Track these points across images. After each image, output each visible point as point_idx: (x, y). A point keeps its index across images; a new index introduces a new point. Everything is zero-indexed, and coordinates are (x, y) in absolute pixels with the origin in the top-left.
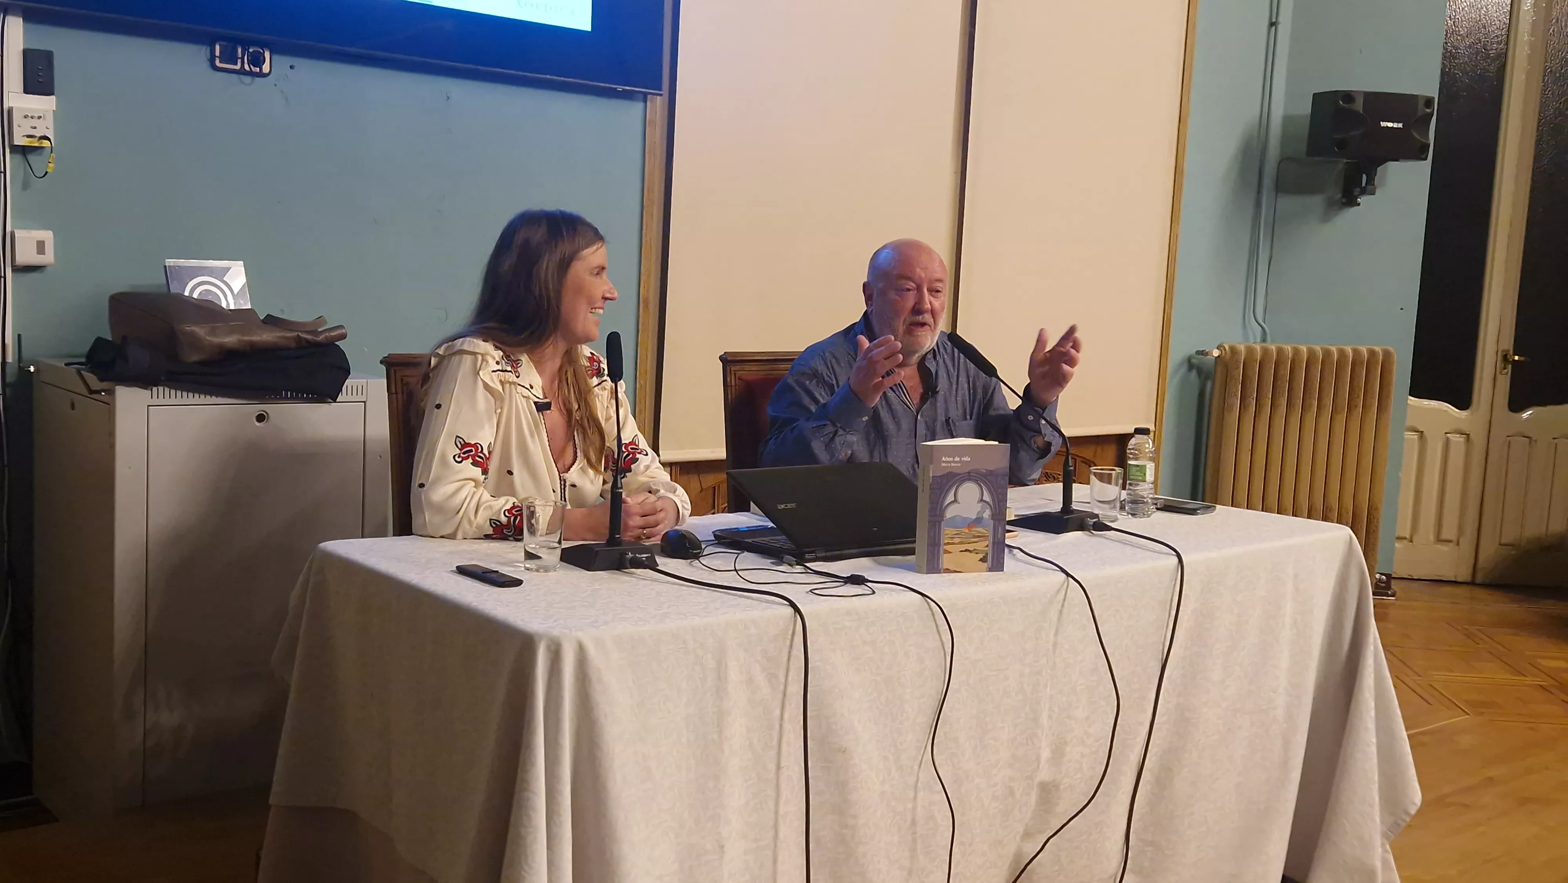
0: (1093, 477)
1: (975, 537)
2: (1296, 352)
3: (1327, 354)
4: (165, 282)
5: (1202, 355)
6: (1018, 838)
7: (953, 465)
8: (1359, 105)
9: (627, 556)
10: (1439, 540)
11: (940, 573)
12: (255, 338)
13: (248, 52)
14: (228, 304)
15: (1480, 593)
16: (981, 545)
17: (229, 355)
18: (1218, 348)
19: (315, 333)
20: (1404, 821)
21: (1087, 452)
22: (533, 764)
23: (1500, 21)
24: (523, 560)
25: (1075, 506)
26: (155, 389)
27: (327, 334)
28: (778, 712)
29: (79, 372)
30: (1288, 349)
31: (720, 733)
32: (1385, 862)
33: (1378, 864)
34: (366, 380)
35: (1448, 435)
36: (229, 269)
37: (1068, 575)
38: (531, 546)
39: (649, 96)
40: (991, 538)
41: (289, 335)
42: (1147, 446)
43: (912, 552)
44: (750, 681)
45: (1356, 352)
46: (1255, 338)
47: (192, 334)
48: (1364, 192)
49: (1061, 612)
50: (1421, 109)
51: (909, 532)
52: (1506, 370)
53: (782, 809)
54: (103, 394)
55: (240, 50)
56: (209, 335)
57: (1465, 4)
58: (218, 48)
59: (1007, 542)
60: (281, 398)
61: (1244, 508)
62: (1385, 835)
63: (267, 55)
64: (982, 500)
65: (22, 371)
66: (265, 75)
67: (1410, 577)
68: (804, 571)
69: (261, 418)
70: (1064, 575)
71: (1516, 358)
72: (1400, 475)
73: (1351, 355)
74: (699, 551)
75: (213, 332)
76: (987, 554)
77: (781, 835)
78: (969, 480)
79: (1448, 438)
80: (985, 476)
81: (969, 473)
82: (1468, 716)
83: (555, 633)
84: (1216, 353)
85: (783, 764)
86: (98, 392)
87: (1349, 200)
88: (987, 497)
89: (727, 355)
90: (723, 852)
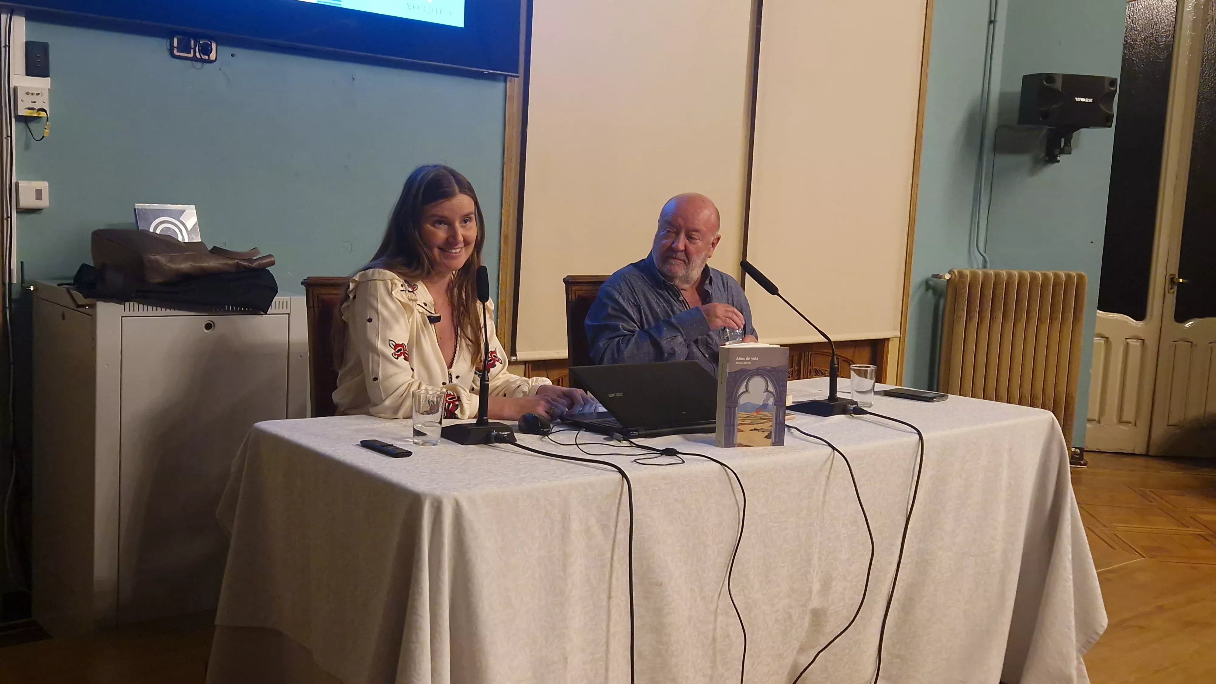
1: (761, 419)
2: (1010, 276)
3: (1034, 277)
4: (134, 221)
5: (937, 278)
6: (795, 652)
7: (745, 363)
8: (1058, 85)
9: (493, 434)
10: (1121, 422)
11: (734, 447)
12: (205, 265)
13: (199, 43)
14: (183, 238)
15: (1153, 463)
16: (767, 426)
17: (185, 278)
18: (949, 273)
19: (250, 260)
20: (1094, 639)
21: (848, 353)
22: (420, 594)
23: (1168, 19)
24: (412, 436)
25: (839, 395)
26: (127, 304)
27: (260, 262)
28: (609, 555)
29: (68, 291)
30: (1004, 273)
31: (565, 570)
32: (1079, 670)
33: (1074, 673)
34: (290, 297)
35: (1128, 340)
36: (184, 211)
37: (834, 448)
39: (509, 78)
40: (774, 419)
41: (230, 262)
43: (713, 430)
44: (588, 530)
45: (1056, 276)
46: (978, 265)
47: (157, 261)
48: (1062, 152)
49: (828, 478)
50: (1108, 88)
51: (712, 416)
52: (1173, 290)
53: (612, 630)
54: (87, 307)
55: (192, 42)
56: (169, 263)
57: (1141, 6)
58: (175, 40)
59: (786, 423)
60: (225, 312)
61: (970, 397)
62: (1079, 651)
63: (214, 46)
64: (767, 391)
65: (25, 290)
66: (212, 61)
67: (1097, 451)
68: (630, 445)
69: (209, 326)
70: (831, 449)
71: (1181, 280)
72: (1091, 371)
73: (1052, 278)
74: (548, 429)
75: (171, 261)
76: (771, 432)
77: (612, 650)
78: (758, 374)
79: (1128, 343)
80: (769, 371)
81: (757, 369)
82: (1143, 558)
83: (438, 493)
84: (948, 276)
85: (613, 594)
86: (83, 306)
87: (1052, 159)
88: (771, 388)
89: (569, 277)
90: (567, 662)
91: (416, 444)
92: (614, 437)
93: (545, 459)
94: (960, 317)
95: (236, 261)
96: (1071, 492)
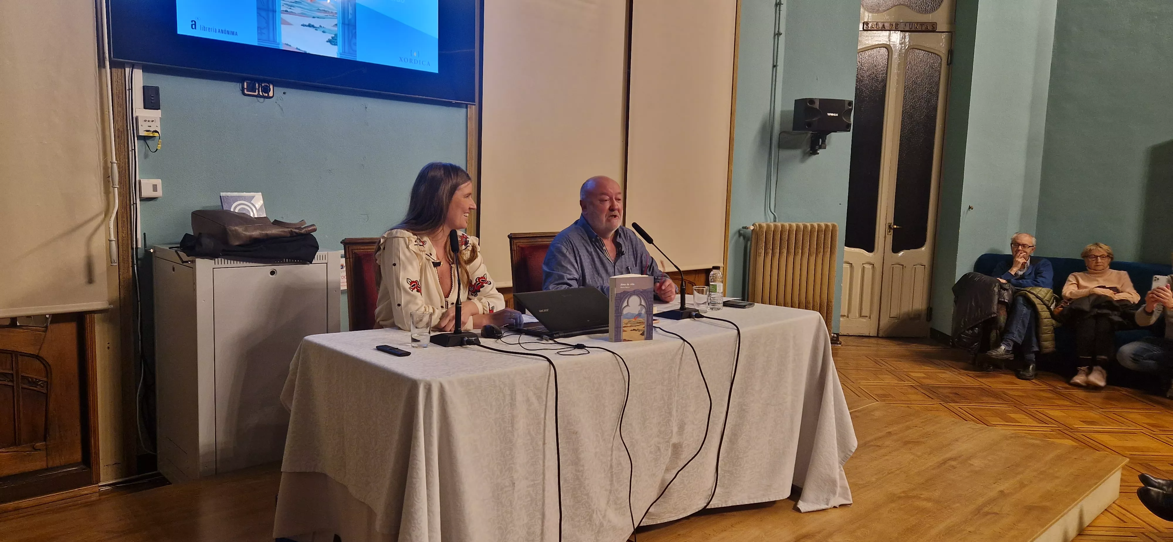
0: (695, 292)
1: (638, 323)
2: (790, 226)
3: (805, 227)
4: (220, 204)
5: (745, 229)
6: (663, 471)
7: (626, 287)
8: (817, 105)
9: (465, 339)
10: (861, 316)
11: (621, 342)
12: (269, 232)
13: (262, 86)
14: (254, 214)
15: (881, 341)
16: (641, 327)
17: (255, 241)
18: (753, 225)
19: (299, 228)
20: (850, 455)
21: (691, 278)
22: (419, 446)
23: (883, 63)
24: (411, 342)
25: (686, 306)
26: (216, 260)
27: (306, 229)
28: (543, 416)
29: (176, 251)
30: (787, 225)
31: (513, 426)
32: (841, 475)
33: (838, 477)
34: (327, 252)
35: (864, 265)
36: (253, 197)
37: (684, 340)
38: (414, 335)
39: (469, 105)
40: (646, 323)
41: (286, 230)
42: (719, 275)
43: (607, 331)
44: (528, 400)
45: (819, 226)
46: (770, 220)
47: (236, 230)
48: (820, 148)
49: (681, 359)
50: (847, 107)
51: (606, 323)
52: (890, 233)
53: (546, 464)
54: (189, 263)
55: (257, 85)
56: (244, 231)
57: (866, 55)
58: (245, 84)
59: (654, 325)
60: (283, 263)
61: (768, 304)
62: (840, 463)
63: (271, 87)
64: (641, 305)
65: (147, 252)
66: (272, 97)
67: (847, 335)
68: (554, 343)
69: (273, 273)
70: (682, 341)
71: (895, 227)
72: (842, 285)
73: (817, 227)
74: (501, 335)
75: (246, 230)
76: (644, 331)
77: (547, 477)
78: (634, 294)
79: (864, 267)
80: (641, 292)
81: (634, 291)
82: (877, 402)
83: (428, 379)
84: (752, 228)
85: (546, 442)
86: (187, 262)
87: (814, 152)
88: (643, 303)
89: (512, 235)
90: (515, 486)
91: (413, 347)
92: (543, 338)
93: (499, 354)
94: (760, 253)
95: (290, 229)
96: (832, 362)
